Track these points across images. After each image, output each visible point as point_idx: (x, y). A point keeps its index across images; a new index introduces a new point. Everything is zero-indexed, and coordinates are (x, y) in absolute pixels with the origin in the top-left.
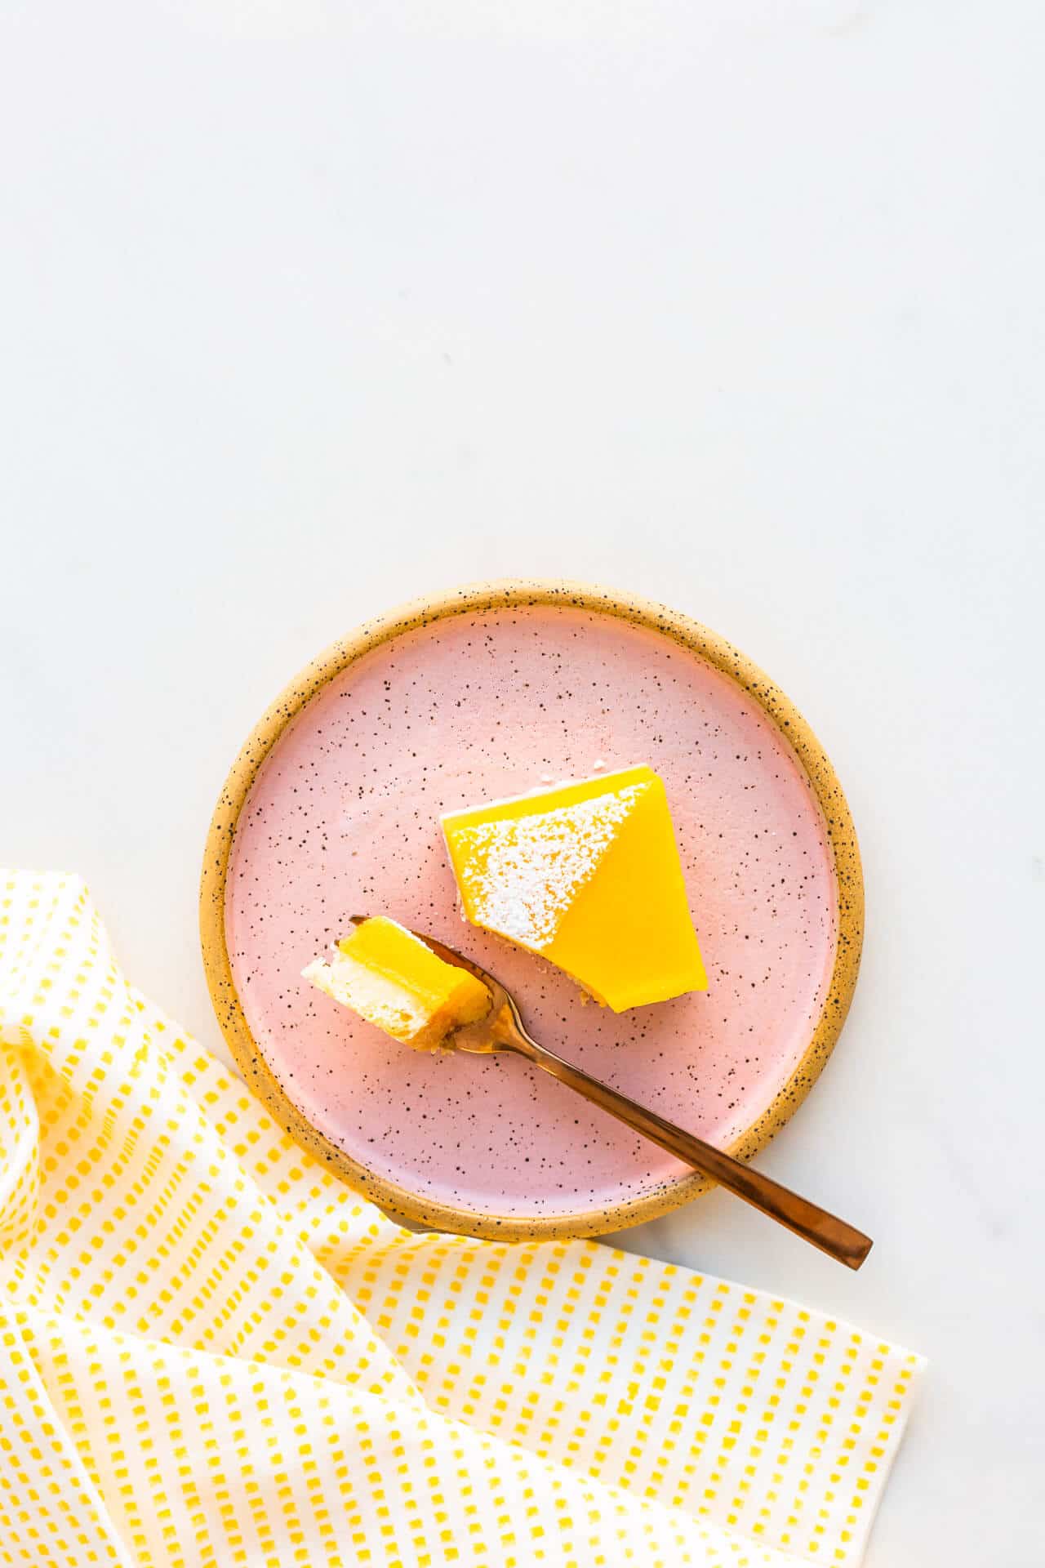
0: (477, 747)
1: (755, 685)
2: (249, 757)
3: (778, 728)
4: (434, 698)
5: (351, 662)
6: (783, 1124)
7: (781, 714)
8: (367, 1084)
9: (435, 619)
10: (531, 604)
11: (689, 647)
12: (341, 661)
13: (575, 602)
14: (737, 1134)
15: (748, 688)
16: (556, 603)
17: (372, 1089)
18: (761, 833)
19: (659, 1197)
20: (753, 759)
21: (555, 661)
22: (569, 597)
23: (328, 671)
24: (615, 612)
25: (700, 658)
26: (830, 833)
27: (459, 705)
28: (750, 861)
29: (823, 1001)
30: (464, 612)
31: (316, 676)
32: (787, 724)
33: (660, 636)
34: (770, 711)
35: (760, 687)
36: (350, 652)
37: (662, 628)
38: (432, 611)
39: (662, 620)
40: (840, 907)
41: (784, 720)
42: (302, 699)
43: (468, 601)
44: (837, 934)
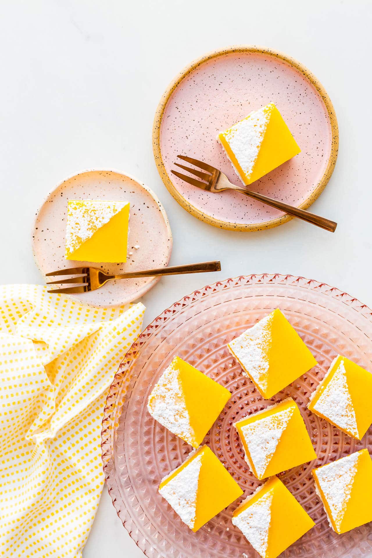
0: (208, 109)
1: (264, 50)
2: (156, 144)
3: (276, 58)
4: (190, 104)
5: (165, 106)
6: (337, 151)
7: (275, 53)
8: (233, 206)
9: (178, 83)
10: (199, 65)
11: (243, 51)
12: (163, 108)
13: (209, 58)
14: (328, 161)
15: (263, 52)
16: (205, 61)
17: (235, 206)
18: (288, 87)
19: (319, 186)
20: (275, 70)
21: (213, 77)
22: (207, 58)
23: (161, 112)
24: (220, 54)
25: (247, 53)
26: (304, 74)
27: (197, 102)
28: (289, 95)
29: (328, 116)
30: (184, 77)
31: (159, 114)
32: (277, 55)
33: (234, 53)
34: (271, 54)
35: (265, 50)
36: (163, 104)
37: (234, 51)
38: (177, 81)
39: (232, 49)
40: (318, 90)
41: (276, 54)
42: (159, 123)
43: (184, 74)
44: (321, 97)
